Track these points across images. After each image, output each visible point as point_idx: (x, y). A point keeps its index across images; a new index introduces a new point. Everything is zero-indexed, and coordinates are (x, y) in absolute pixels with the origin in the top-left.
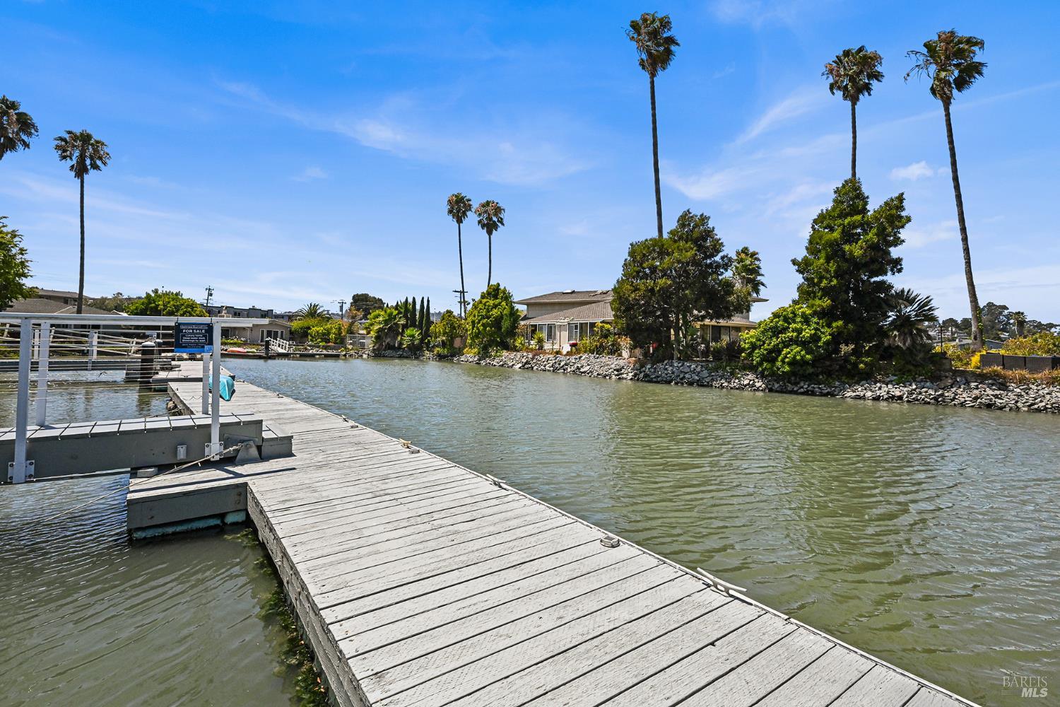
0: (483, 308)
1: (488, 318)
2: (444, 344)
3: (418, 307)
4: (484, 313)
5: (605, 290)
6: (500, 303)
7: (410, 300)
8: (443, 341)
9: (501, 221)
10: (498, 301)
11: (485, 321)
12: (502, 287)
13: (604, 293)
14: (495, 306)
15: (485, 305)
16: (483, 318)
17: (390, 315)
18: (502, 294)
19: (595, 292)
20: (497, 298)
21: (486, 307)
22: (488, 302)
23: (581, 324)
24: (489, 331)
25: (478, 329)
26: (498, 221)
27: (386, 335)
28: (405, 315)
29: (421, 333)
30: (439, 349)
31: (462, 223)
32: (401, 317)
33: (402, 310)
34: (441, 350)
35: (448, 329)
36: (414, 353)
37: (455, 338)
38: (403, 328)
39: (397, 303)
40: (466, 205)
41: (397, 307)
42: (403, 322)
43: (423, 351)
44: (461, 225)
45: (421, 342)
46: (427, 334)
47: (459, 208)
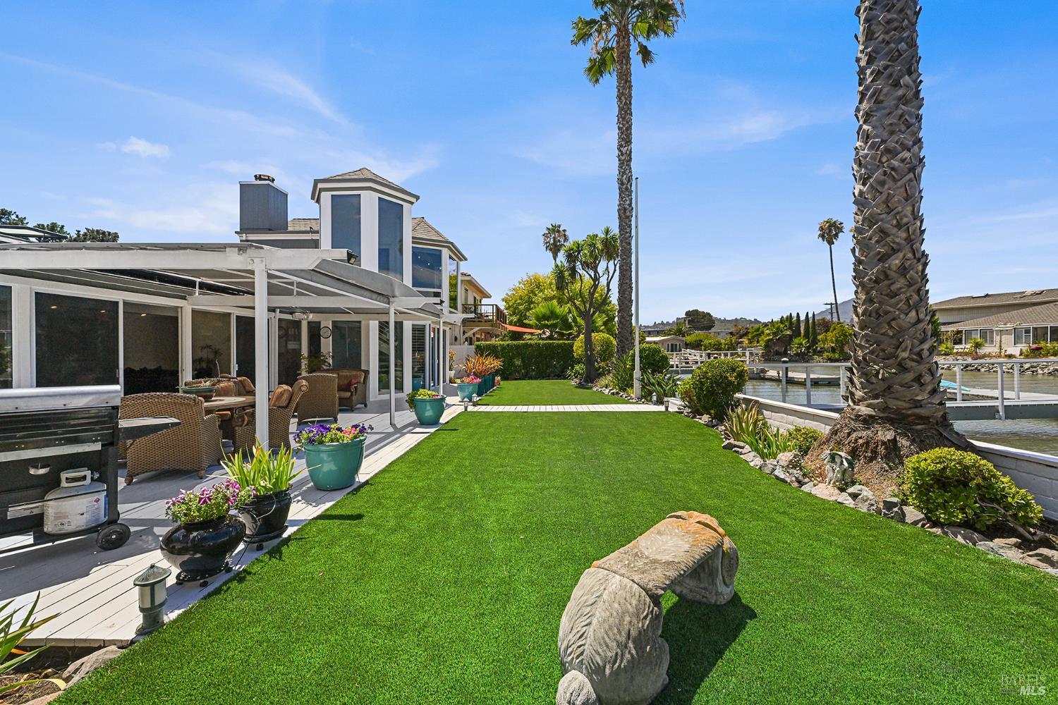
2: (833, 350)
3: (802, 320)
5: (1038, 289)
7: (794, 315)
8: (832, 347)
13: (1038, 293)
17: (778, 328)
19: (1024, 293)
23: (1037, 329)
27: (774, 344)
28: (790, 328)
29: (808, 341)
30: (829, 354)
31: (833, 243)
32: (786, 330)
33: (787, 324)
34: (830, 355)
35: (840, 337)
36: (802, 357)
37: (845, 344)
38: (791, 337)
39: (782, 317)
40: (838, 228)
41: (782, 321)
42: (788, 333)
43: (811, 356)
44: (832, 246)
45: (808, 348)
46: (815, 341)
47: (830, 231)
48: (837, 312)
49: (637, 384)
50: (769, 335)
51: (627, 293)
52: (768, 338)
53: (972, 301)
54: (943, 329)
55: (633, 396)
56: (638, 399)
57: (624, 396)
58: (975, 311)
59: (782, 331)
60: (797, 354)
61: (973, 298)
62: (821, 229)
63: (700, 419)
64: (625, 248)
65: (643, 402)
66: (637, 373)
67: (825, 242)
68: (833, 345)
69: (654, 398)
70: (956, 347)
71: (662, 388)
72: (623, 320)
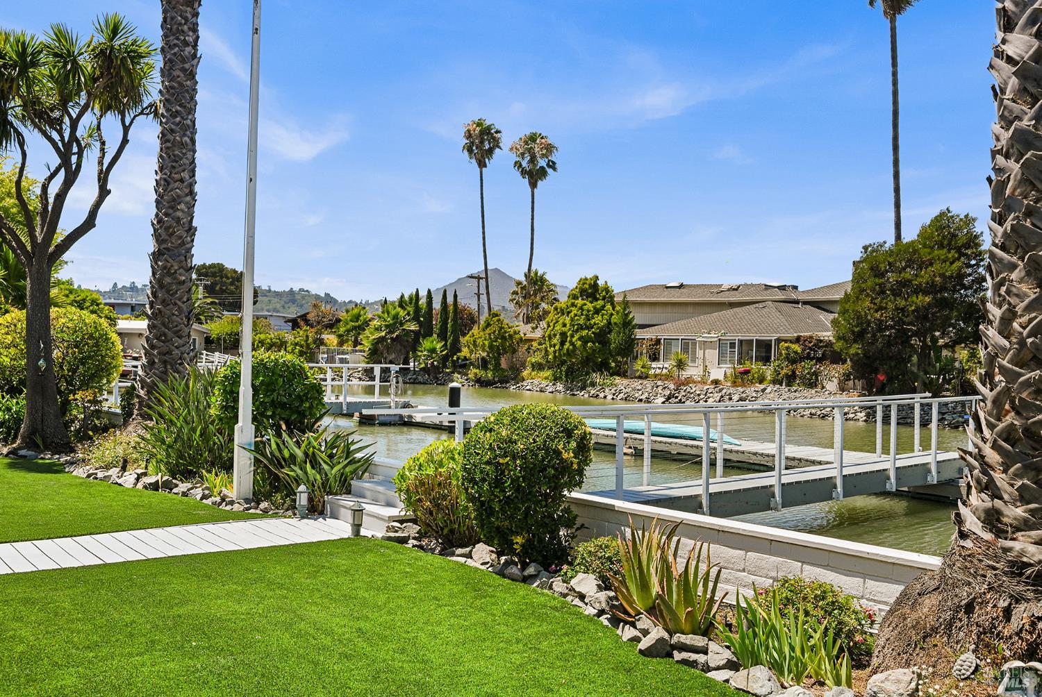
0: (579, 313)
1: (589, 328)
2: (484, 364)
3: (437, 305)
4: (581, 322)
5: (734, 285)
6: (604, 306)
7: (423, 293)
8: (483, 359)
9: (552, 165)
10: (600, 303)
11: (585, 333)
12: (601, 283)
13: (734, 289)
14: (597, 311)
15: (583, 310)
16: (581, 328)
17: (396, 317)
18: (604, 293)
19: (720, 286)
20: (597, 300)
21: (584, 313)
22: (585, 304)
23: (741, 342)
24: (591, 348)
25: (572, 344)
26: (548, 165)
27: (388, 348)
28: (416, 318)
29: (445, 345)
30: (477, 371)
31: (486, 166)
32: (409, 321)
33: (411, 309)
34: (481, 373)
35: (496, 341)
36: (433, 376)
37: (503, 354)
38: (417, 337)
39: (402, 296)
40: (494, 138)
41: (402, 303)
42: (413, 328)
43: (448, 374)
44: (484, 169)
45: (445, 359)
46: (456, 348)
47: (482, 142)
48: (488, 293)
49: (243, 461)
50: (378, 329)
51: (182, 206)
52: (377, 335)
53: (667, 292)
54: (639, 334)
55: (232, 494)
56: (247, 501)
57: (198, 493)
58: (669, 309)
59: (402, 324)
60: (425, 370)
61: (667, 287)
62: (469, 135)
63: (469, 556)
64: (181, 84)
65: (265, 511)
66: (244, 431)
67: (474, 161)
68: (484, 354)
69: (303, 500)
70: (654, 365)
71: (320, 471)
72: (168, 280)
